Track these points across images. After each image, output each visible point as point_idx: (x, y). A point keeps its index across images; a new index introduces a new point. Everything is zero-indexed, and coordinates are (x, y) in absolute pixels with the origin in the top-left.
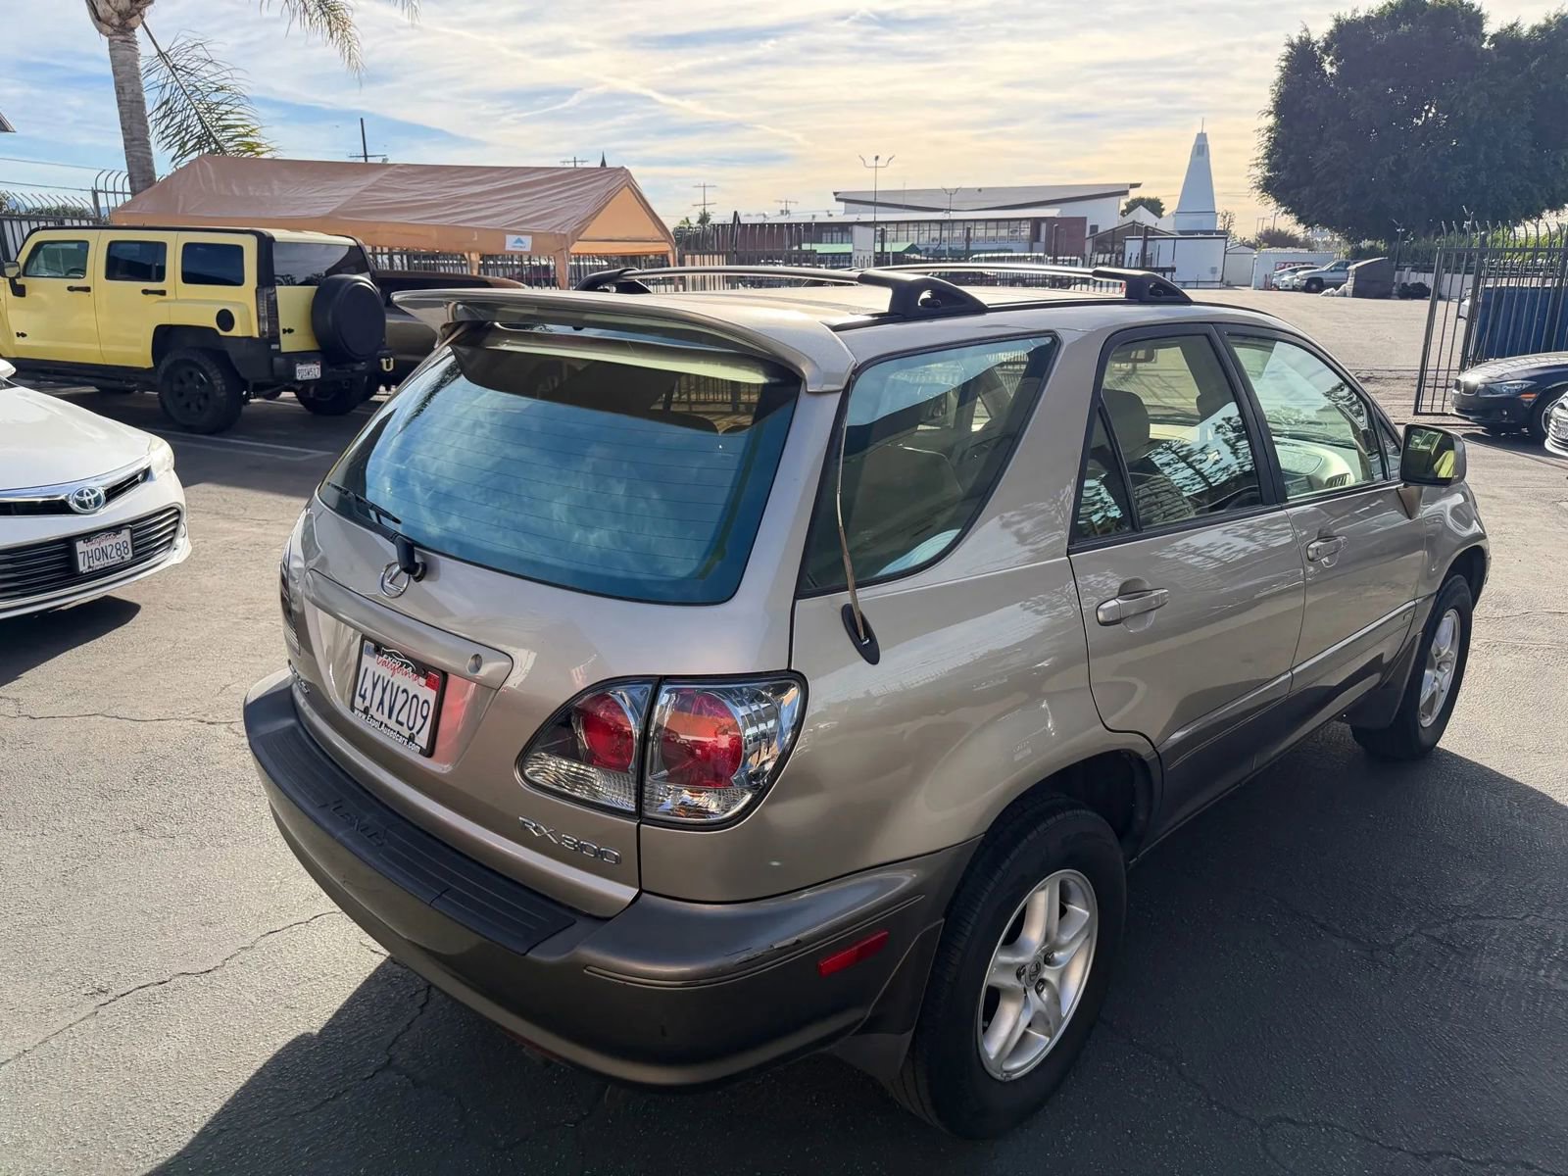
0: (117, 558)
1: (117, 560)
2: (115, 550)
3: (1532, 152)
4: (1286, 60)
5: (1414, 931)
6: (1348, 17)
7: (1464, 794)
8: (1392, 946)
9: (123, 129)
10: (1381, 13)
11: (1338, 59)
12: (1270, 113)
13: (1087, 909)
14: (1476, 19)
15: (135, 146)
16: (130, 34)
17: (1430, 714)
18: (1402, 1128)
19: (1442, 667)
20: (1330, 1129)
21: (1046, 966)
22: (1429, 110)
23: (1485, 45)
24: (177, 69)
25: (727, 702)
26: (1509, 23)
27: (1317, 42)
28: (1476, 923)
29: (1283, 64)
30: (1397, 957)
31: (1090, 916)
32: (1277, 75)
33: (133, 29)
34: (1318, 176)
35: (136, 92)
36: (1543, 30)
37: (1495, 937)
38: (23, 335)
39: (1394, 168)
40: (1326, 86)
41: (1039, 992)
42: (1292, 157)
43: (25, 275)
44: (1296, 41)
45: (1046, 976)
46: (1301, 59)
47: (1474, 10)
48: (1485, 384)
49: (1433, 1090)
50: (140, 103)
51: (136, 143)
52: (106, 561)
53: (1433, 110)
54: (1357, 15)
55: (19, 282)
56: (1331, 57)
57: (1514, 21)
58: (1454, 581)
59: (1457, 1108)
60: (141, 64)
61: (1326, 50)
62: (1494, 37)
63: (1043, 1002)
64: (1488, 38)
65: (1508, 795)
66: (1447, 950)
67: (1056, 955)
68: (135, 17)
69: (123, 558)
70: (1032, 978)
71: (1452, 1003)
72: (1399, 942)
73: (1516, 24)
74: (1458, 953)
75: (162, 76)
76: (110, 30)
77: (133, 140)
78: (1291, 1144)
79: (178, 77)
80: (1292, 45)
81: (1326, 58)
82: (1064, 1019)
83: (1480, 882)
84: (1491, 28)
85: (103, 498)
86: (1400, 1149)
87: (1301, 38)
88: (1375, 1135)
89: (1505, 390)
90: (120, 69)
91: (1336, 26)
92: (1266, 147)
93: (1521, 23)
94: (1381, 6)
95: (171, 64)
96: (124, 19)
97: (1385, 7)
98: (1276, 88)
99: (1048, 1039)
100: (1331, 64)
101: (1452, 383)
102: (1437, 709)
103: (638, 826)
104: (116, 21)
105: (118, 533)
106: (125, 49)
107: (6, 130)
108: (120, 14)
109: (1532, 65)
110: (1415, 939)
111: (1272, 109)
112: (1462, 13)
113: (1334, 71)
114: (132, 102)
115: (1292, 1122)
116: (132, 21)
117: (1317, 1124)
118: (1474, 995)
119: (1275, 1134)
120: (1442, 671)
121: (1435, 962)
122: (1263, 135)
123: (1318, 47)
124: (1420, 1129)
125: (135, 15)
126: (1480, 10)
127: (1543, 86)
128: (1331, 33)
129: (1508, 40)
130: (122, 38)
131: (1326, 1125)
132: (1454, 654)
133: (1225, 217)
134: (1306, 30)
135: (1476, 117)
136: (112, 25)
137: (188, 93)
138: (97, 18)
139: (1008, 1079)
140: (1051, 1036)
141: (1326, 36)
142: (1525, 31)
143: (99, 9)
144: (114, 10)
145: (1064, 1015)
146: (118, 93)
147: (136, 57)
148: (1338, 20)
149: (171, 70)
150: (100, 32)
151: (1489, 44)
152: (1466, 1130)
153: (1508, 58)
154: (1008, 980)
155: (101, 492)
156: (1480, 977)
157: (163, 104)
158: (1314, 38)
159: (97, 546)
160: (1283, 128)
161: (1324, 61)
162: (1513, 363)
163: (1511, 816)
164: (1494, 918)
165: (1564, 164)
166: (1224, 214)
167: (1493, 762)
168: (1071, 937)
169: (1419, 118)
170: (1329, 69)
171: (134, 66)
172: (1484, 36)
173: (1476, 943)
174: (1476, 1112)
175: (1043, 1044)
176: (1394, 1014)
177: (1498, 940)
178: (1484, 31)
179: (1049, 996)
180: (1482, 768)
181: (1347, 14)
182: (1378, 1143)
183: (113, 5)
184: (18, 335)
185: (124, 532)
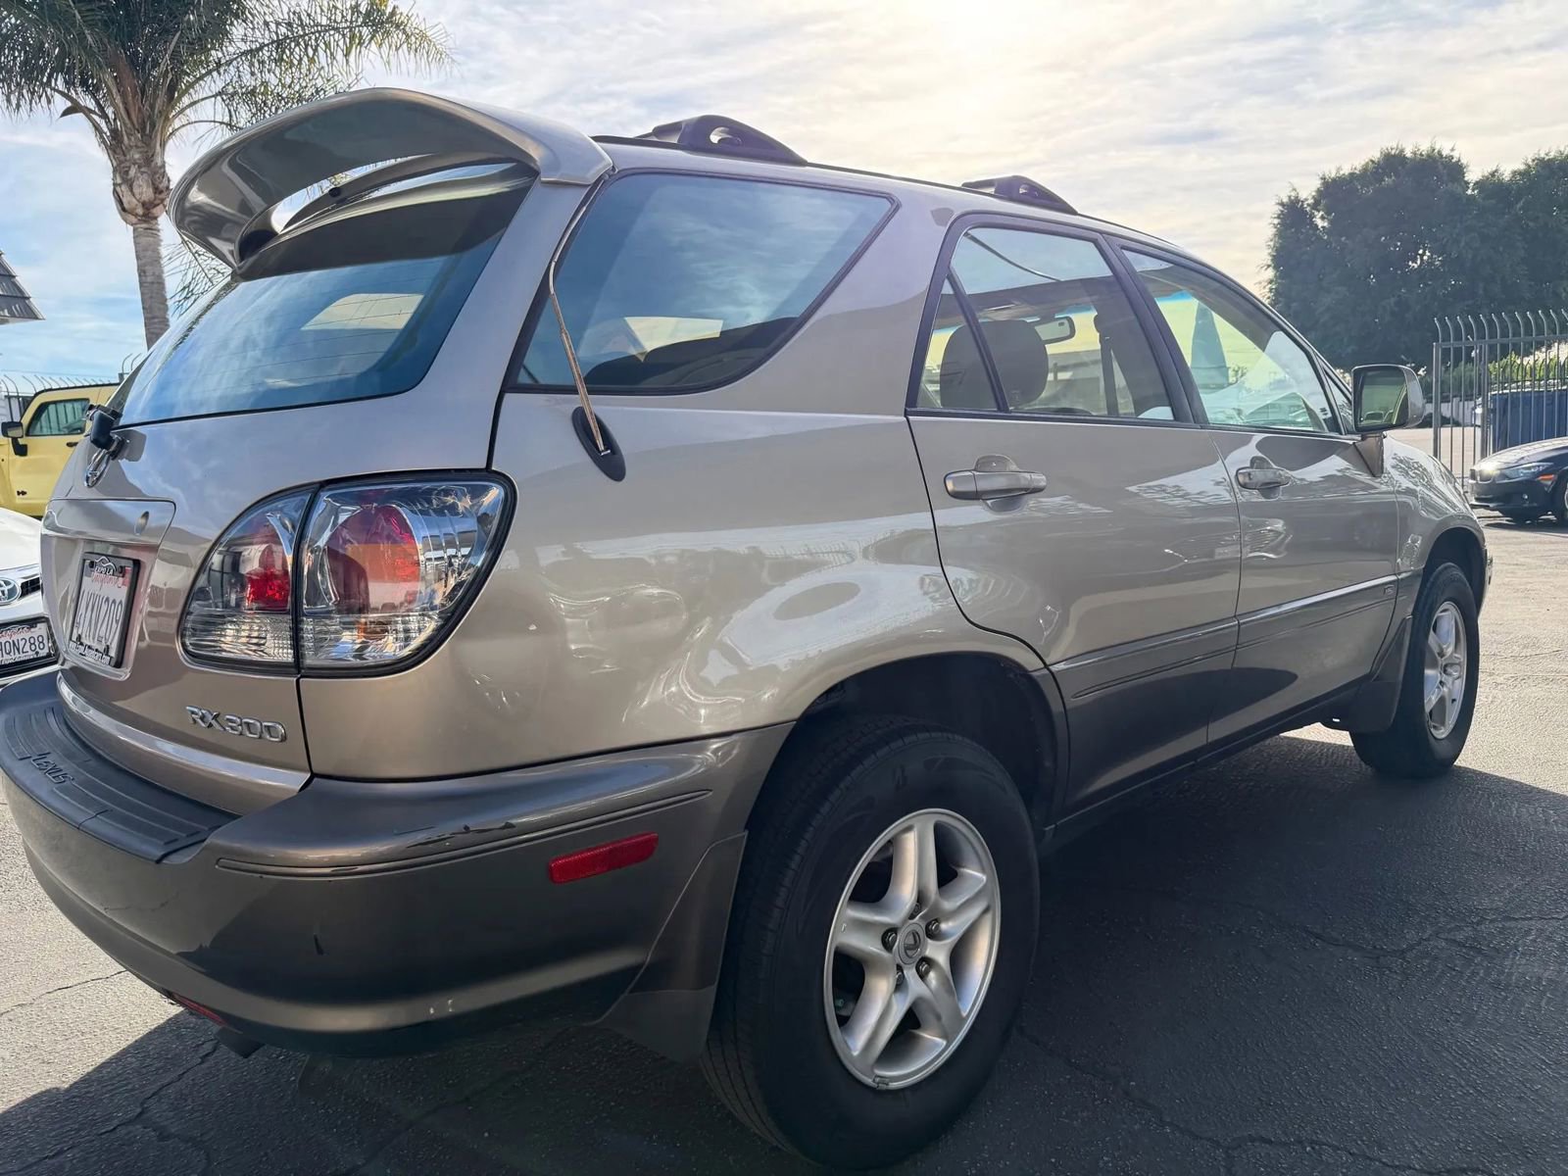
0: (30, 653)
1: (31, 655)
2: (28, 644)
3: (1530, 286)
4: (1278, 217)
5: (1431, 935)
6: (1333, 175)
7: (1491, 805)
8: (1403, 952)
9: (144, 308)
10: (1365, 169)
11: (1328, 213)
12: (1269, 266)
13: (983, 871)
14: (1456, 170)
15: (155, 323)
16: (154, 222)
17: (1443, 723)
18: (1412, 1143)
19: (1449, 670)
20: (1317, 1147)
21: (929, 941)
22: (1424, 254)
23: (1469, 192)
24: (199, 255)
25: (404, 512)
26: (1490, 170)
27: (1306, 200)
28: (1507, 924)
29: (1276, 221)
30: (1409, 962)
31: (987, 881)
32: (1271, 231)
33: (156, 218)
34: (1322, 321)
35: (157, 274)
36: (1524, 174)
37: (1531, 938)
38: (24, 493)
39: (1396, 309)
40: (1319, 238)
41: (923, 976)
42: (1294, 305)
43: (28, 434)
44: (1285, 200)
45: (928, 953)
46: (1293, 215)
47: (1454, 161)
48: (1500, 469)
49: (1454, 1100)
50: (159, 283)
51: (156, 320)
52: (17, 655)
53: (1428, 254)
54: (1342, 173)
55: (21, 441)
56: (1321, 213)
57: (1494, 169)
58: (1446, 568)
59: (1486, 1118)
60: (164, 251)
61: (1315, 206)
62: (1476, 183)
63: (931, 990)
64: (1472, 185)
65: (1543, 805)
66: (1472, 953)
67: (944, 926)
68: (158, 208)
69: (37, 653)
70: (910, 953)
71: (1478, 1007)
72: (1411, 948)
73: (1496, 171)
74: (1485, 956)
75: (185, 261)
76: (134, 220)
77: (154, 318)
78: (1265, 1167)
79: (200, 262)
80: (1282, 204)
81: (1316, 213)
82: (964, 1020)
83: (1511, 885)
84: (1473, 175)
85: (19, 591)
86: (1410, 1168)
87: (1290, 197)
88: (1376, 1152)
89: (1522, 475)
90: (141, 255)
91: (1323, 184)
92: (1269, 298)
93: (1502, 170)
94: (1363, 163)
95: (194, 251)
96: (148, 209)
97: (1367, 163)
98: (1272, 244)
99: (945, 1043)
100: (1322, 218)
101: (1467, 474)
102: (1451, 719)
103: (298, 682)
104: (140, 211)
105: (32, 627)
106: (148, 236)
107: (36, 318)
108: (144, 204)
109: (1518, 206)
110: (1431, 943)
111: (1270, 263)
112: (1442, 164)
113: (1326, 224)
114: (153, 283)
115: (1270, 1142)
116: (155, 211)
117: (1300, 1142)
118: (1506, 997)
119: (1244, 1156)
120: (1450, 675)
121: (1456, 966)
122: (1264, 287)
123: (1308, 205)
124: (1436, 1144)
125: (158, 205)
126: (1459, 161)
127: (1531, 224)
128: (1318, 191)
129: (1491, 186)
130: (145, 225)
131: (1312, 1143)
132: (1462, 657)
133: (1237, 372)
134: (1294, 190)
135: (1470, 256)
136: (136, 215)
137: (210, 276)
138: (123, 209)
139: (884, 1087)
140: (947, 1036)
141: (1314, 194)
142: (1507, 176)
143: (124, 200)
144: (138, 201)
145: (964, 1014)
146: (140, 276)
147: (158, 242)
148: (1323, 178)
149: (193, 255)
150: (126, 221)
151: (1473, 190)
152: (1498, 1143)
153: (1493, 201)
154: (867, 944)
155: (19, 583)
156: (1514, 978)
157: (184, 288)
158: (1303, 195)
159: (7, 638)
160: (1283, 279)
161: (1315, 217)
162: (1528, 448)
163: (1546, 822)
164: (1531, 919)
165: (1564, 295)
166: (1236, 369)
167: (1524, 776)
168: (958, 904)
169: (1415, 261)
170: (1320, 223)
171: (156, 252)
172: (1467, 183)
173: (1508, 944)
174: (1512, 1122)
175: (934, 1048)
176: (1405, 1021)
177: (1534, 941)
178: (1466, 179)
179: (938, 980)
180: (1511, 782)
181: (1332, 173)
182: (1381, 1162)
183: (138, 197)
184: (19, 493)
185: (39, 625)
